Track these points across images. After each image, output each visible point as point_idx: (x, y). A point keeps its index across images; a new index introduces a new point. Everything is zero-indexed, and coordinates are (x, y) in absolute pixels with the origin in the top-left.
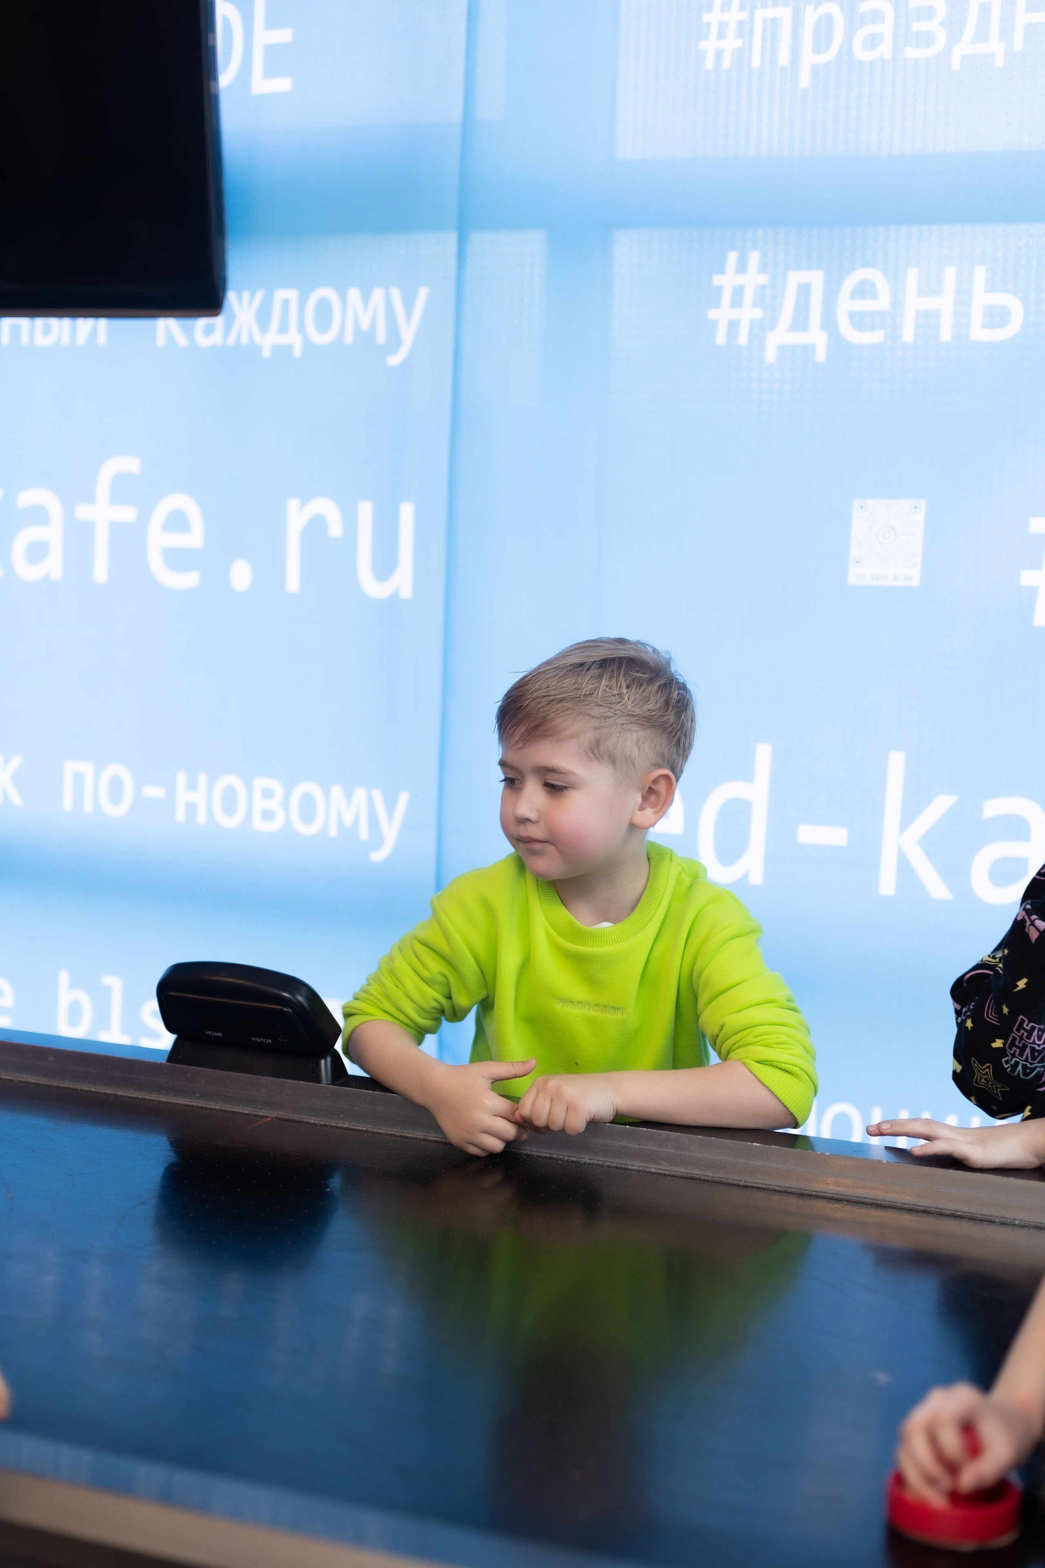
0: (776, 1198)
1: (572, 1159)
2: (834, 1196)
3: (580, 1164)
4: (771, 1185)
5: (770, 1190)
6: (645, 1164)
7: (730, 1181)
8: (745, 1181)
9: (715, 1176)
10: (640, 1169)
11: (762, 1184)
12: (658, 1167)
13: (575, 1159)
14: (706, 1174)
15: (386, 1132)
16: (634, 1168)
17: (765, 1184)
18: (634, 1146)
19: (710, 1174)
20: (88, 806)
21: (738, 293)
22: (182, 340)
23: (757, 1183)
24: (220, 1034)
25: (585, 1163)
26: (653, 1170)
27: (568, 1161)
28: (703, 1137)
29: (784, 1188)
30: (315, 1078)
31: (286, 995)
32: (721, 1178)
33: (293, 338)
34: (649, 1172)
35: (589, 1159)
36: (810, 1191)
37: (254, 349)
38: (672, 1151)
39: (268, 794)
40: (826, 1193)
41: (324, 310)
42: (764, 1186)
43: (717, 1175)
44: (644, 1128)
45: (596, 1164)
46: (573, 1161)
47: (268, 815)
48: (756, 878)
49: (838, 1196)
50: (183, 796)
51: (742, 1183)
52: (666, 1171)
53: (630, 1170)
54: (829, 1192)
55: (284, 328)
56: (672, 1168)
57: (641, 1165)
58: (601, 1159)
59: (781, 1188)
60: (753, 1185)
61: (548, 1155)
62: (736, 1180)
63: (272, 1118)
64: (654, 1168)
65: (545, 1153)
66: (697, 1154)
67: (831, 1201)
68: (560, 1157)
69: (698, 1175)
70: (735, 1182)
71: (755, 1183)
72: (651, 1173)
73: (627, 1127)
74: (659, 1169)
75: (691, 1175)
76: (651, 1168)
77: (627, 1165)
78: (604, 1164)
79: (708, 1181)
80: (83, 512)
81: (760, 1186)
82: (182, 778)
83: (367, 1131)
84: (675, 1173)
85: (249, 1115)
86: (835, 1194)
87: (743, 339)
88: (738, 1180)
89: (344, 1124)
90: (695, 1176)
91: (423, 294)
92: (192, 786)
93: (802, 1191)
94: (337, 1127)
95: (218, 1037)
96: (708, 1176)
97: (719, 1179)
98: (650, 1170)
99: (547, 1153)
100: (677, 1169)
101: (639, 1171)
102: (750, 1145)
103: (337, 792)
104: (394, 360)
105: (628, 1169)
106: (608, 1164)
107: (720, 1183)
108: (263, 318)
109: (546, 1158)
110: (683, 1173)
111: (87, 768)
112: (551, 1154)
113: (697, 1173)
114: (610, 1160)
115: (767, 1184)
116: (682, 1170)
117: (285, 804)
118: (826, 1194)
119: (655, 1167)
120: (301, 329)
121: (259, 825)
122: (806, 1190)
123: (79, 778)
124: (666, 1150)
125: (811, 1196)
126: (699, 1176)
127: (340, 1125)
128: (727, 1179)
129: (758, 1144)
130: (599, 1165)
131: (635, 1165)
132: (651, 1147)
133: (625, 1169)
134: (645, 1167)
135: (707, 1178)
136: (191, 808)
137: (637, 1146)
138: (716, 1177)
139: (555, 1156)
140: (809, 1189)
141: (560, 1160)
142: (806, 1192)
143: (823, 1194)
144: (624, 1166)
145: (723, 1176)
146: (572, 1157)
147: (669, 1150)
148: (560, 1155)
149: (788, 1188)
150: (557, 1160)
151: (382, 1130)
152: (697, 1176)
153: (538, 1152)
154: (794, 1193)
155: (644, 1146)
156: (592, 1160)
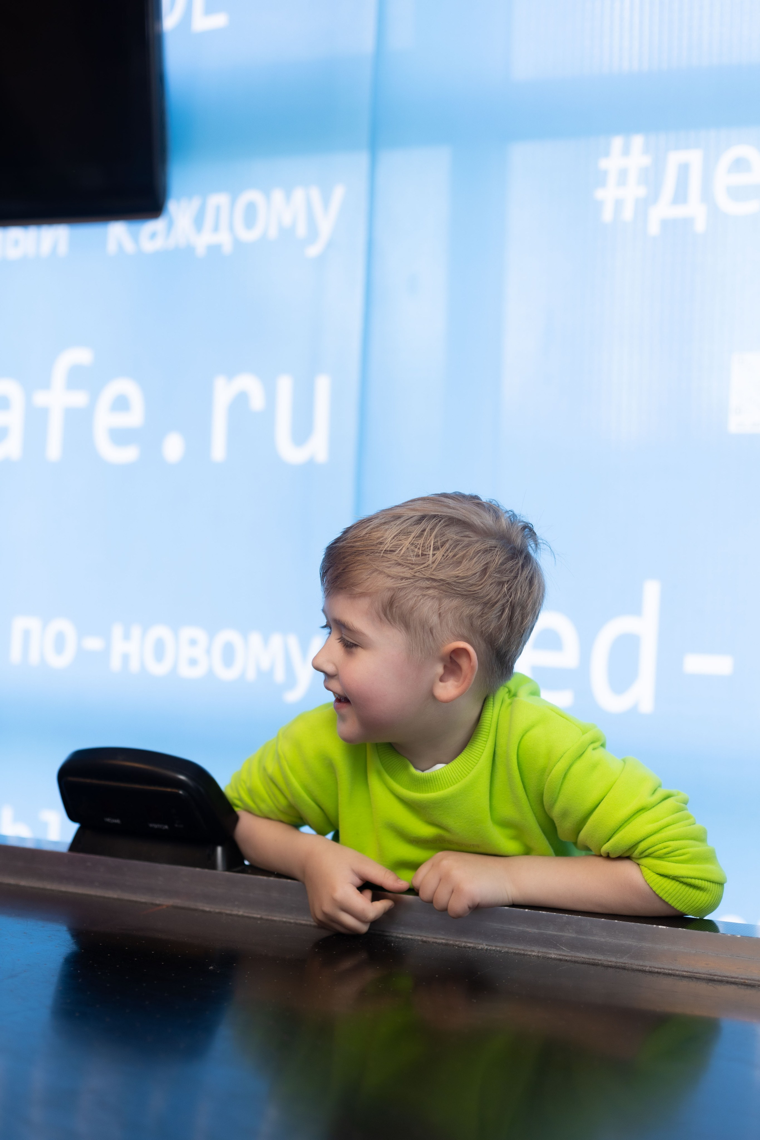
0: (685, 983)
1: (469, 945)
2: (746, 981)
3: (477, 949)
4: (677, 970)
5: (678, 976)
6: (544, 950)
7: (635, 967)
8: (650, 967)
9: (618, 961)
10: (540, 955)
11: (669, 970)
12: (559, 952)
13: (472, 945)
14: (609, 959)
15: (280, 919)
16: (534, 954)
17: (671, 970)
18: (533, 930)
19: (614, 959)
20: (34, 658)
21: (623, 175)
22: (129, 246)
23: (663, 969)
24: (118, 821)
25: (482, 949)
26: (553, 956)
27: (465, 947)
28: (605, 920)
29: (691, 974)
30: (213, 866)
31: (182, 777)
32: (625, 963)
33: (224, 238)
34: (548, 958)
35: (486, 945)
36: (720, 976)
37: (190, 250)
38: (573, 936)
39: (193, 642)
40: (737, 978)
41: (251, 210)
42: (670, 972)
43: (621, 960)
44: (544, 911)
45: (494, 950)
46: (469, 947)
47: (193, 662)
48: (647, 706)
49: (750, 982)
50: (119, 646)
51: (647, 969)
52: (567, 956)
53: (530, 955)
54: (740, 977)
55: (216, 228)
56: (573, 953)
57: (541, 950)
58: (499, 944)
59: (689, 973)
60: (659, 970)
61: (444, 941)
62: (641, 966)
63: (168, 907)
64: (554, 954)
65: (441, 939)
66: (599, 939)
67: (743, 987)
68: (457, 943)
69: (600, 960)
70: (640, 968)
71: (661, 969)
72: (551, 958)
73: (527, 910)
74: (560, 955)
75: (593, 961)
76: (551, 954)
77: (526, 950)
78: (502, 950)
79: (611, 967)
80: (41, 398)
81: (667, 971)
82: (117, 631)
83: (261, 919)
84: (576, 959)
85: (145, 903)
86: (747, 979)
87: (628, 213)
88: (642, 966)
89: (239, 911)
90: (597, 961)
91: (339, 193)
92: (127, 636)
93: (712, 976)
94: (231, 915)
95: (116, 824)
96: (611, 962)
97: (623, 965)
98: (550, 956)
99: (443, 939)
100: (578, 954)
101: (538, 956)
102: (655, 927)
103: (255, 639)
104: (313, 251)
105: (527, 955)
106: (506, 950)
107: (624, 968)
108: (199, 222)
109: (442, 944)
110: (584, 958)
111: (33, 624)
112: (447, 940)
113: (600, 958)
114: (509, 945)
115: (674, 970)
116: (584, 956)
117: (208, 651)
118: (737, 980)
119: (556, 952)
120: (231, 228)
121: (186, 672)
122: (715, 975)
123: (27, 634)
124: (566, 934)
125: (721, 981)
126: (601, 962)
127: (235, 912)
128: (631, 964)
129: (664, 927)
130: (497, 951)
131: (534, 951)
132: (551, 932)
133: (524, 955)
134: (545, 953)
135: (610, 963)
136: (126, 658)
137: (536, 931)
138: (620, 963)
139: (451, 942)
140: (719, 975)
141: (456, 946)
142: (716, 978)
143: (734, 980)
144: (523, 952)
145: (627, 962)
146: (469, 943)
147: (569, 934)
148: (456, 941)
149: (696, 973)
150: (453, 945)
151: (277, 918)
152: (600, 962)
153: (434, 938)
154: (703, 979)
155: (543, 930)
156: (489, 946)
